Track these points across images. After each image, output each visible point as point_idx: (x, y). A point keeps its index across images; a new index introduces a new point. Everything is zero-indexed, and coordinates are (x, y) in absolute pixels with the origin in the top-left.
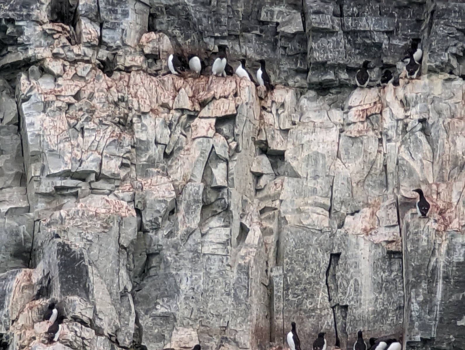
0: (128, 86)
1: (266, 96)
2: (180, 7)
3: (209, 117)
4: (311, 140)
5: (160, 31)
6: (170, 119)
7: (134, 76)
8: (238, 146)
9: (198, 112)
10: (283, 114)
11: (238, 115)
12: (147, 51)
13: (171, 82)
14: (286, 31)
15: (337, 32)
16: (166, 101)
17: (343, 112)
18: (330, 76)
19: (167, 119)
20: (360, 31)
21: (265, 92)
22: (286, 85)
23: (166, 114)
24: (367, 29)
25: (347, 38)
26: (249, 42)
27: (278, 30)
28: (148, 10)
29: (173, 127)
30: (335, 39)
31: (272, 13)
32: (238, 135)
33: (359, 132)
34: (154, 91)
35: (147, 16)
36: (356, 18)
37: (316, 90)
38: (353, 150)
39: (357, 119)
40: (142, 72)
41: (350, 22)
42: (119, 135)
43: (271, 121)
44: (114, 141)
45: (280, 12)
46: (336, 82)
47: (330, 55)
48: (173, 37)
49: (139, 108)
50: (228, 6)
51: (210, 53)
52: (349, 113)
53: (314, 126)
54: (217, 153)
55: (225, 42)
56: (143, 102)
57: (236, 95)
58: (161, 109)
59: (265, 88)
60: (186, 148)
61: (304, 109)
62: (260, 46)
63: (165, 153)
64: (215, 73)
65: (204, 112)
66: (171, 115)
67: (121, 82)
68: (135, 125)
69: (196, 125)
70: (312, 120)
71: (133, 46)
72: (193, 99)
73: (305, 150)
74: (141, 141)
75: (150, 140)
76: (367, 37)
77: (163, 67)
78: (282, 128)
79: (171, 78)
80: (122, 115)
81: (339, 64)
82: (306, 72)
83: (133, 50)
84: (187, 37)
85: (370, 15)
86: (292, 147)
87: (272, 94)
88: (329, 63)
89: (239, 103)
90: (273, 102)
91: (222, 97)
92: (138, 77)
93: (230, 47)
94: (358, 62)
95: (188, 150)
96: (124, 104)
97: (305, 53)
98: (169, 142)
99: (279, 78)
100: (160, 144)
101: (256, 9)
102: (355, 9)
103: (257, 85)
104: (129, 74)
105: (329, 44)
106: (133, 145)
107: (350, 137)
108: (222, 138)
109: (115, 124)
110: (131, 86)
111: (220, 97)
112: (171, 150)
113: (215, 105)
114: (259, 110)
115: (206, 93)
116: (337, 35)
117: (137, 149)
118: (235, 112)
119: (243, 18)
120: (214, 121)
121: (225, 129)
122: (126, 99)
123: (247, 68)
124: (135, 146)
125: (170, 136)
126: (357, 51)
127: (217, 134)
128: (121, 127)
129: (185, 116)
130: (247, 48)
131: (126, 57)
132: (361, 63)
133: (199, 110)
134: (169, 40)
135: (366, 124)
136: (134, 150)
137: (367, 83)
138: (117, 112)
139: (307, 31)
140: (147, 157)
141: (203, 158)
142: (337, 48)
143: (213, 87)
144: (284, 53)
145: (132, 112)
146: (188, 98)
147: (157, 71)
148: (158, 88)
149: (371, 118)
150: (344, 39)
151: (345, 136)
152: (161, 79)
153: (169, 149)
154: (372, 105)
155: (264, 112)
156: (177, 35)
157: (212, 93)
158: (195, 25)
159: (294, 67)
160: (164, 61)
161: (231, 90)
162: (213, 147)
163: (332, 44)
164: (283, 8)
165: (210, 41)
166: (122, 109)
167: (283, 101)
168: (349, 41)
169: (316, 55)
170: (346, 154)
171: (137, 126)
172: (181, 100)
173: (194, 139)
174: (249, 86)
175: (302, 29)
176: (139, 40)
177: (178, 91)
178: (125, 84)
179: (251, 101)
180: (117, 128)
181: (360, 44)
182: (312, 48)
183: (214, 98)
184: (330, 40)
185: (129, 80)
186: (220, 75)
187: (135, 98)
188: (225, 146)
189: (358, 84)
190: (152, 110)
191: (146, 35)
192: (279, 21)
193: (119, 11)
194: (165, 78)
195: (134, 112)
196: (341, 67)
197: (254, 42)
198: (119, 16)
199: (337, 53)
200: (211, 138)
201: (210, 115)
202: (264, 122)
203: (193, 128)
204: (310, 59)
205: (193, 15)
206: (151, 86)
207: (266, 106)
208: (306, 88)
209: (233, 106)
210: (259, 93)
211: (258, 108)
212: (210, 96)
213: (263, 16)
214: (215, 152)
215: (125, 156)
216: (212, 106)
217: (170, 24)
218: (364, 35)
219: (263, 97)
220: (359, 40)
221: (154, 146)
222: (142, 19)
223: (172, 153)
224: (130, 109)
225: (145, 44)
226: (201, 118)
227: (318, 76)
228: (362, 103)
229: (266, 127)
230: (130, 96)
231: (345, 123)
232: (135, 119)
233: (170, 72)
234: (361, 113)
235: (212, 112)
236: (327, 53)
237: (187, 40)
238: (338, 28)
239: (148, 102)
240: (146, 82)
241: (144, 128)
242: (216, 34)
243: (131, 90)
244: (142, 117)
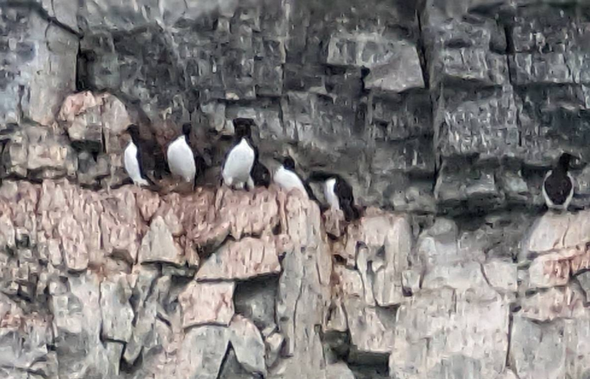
0: (38, 214)
1: (344, 232)
2: (148, 35)
3: (219, 281)
4: (448, 331)
5: (104, 90)
6: (133, 285)
7: (48, 189)
8: (285, 343)
9: (195, 269)
10: (382, 272)
11: (285, 274)
12: (76, 134)
13: (131, 201)
14: (384, 87)
15: (500, 87)
16: (122, 245)
17: (515, 265)
18: (486, 186)
19: (125, 286)
20: (551, 85)
21: (341, 222)
22: (388, 207)
23: (123, 274)
24: (568, 78)
25: (523, 100)
26: (304, 111)
27: (368, 85)
28: (77, 44)
29: (141, 303)
30: (495, 103)
31: (352, 46)
32: (284, 319)
33: (555, 310)
34: (95, 224)
35: (72, 57)
36: (543, 56)
37: (455, 218)
38: (542, 350)
39: (549, 281)
40: (66, 181)
41: (527, 66)
42: (19, 322)
43: (357, 288)
44: (11, 334)
45: (371, 46)
46: (498, 199)
47: (486, 140)
48: (133, 104)
49: (63, 260)
50: (255, 32)
51: (216, 138)
52: (531, 269)
53: (454, 298)
54: (240, 359)
55: (249, 113)
56: (71, 249)
57: (277, 230)
58: (112, 264)
59: (341, 214)
60: (169, 350)
61: (430, 260)
62: (328, 121)
63: (123, 360)
64: (229, 181)
65: (208, 269)
66: (134, 277)
67: (22, 203)
68: (55, 299)
69: (191, 298)
70: (448, 284)
71: (44, 123)
72: (183, 239)
73: (434, 350)
74: (68, 335)
75: (90, 332)
76: (567, 99)
77: (113, 169)
78: (380, 302)
79: (131, 193)
80: (26, 278)
81: (506, 159)
82: (432, 177)
83: (45, 133)
84: (164, 103)
85: (573, 48)
86: (405, 344)
87: (356, 227)
88: (483, 156)
89: (287, 248)
90: (359, 245)
91: (248, 235)
92: (59, 193)
93: (260, 124)
94: (547, 155)
95: (174, 353)
96: (29, 251)
97: (428, 137)
98: (132, 336)
99: (371, 192)
100: (112, 340)
101: (317, 39)
102: (539, 36)
103: (324, 208)
104: (38, 186)
105: (482, 115)
106: (50, 344)
107: (535, 322)
108: (250, 325)
109: (11, 297)
110: (44, 213)
111: (243, 235)
112: (135, 355)
113: (233, 252)
114: (330, 263)
115: (210, 226)
116: (499, 95)
117: (60, 353)
118: (278, 269)
119: (287, 59)
120: (230, 288)
121: (256, 306)
122: (32, 242)
123: (300, 172)
124: (56, 345)
125: (134, 323)
126: (546, 130)
127: (239, 317)
128: (24, 303)
129: (166, 278)
130: (299, 127)
131: (31, 149)
132: (554, 155)
133: (197, 263)
134: (123, 109)
135: (569, 291)
136: (53, 355)
137: (569, 199)
138: (15, 270)
139: (433, 86)
140: (84, 370)
141: (209, 370)
142: (500, 122)
143: (226, 212)
144: (380, 136)
145: (47, 270)
146: (172, 238)
147: (99, 178)
148: (102, 216)
149: (580, 278)
150: (516, 102)
151: (523, 318)
152: (110, 196)
153: (131, 353)
154: (582, 249)
155: (339, 269)
156: (142, 98)
157: (226, 225)
158: (181, 75)
159: (403, 166)
160: (114, 157)
161: (268, 218)
162: (230, 346)
163: (489, 115)
164: (375, 37)
165: (215, 109)
166: (26, 264)
167: (382, 244)
168: (527, 107)
169: (455, 138)
170: (526, 360)
171: (59, 302)
172: (156, 242)
173: (187, 330)
174: (306, 210)
175: (420, 82)
176: (57, 110)
177: (149, 223)
178: (31, 208)
179: (312, 243)
180: (14, 307)
181: (550, 115)
182: (444, 124)
183: (229, 237)
184: (485, 106)
185: (39, 198)
186: (242, 185)
187: (54, 238)
188: (258, 344)
189: (549, 203)
190: (91, 266)
191: (72, 100)
192: (368, 65)
193: (13, 46)
194: (120, 194)
195: (51, 269)
196: (510, 165)
197: (314, 111)
198: (13, 57)
199: (500, 134)
200: (225, 326)
201: (222, 275)
202: (341, 290)
203: (184, 305)
204: (439, 148)
205: (177, 53)
206: (87, 212)
207: (344, 255)
208: (431, 213)
209: (272, 254)
210: (329, 226)
211: (328, 260)
212: (219, 233)
213: (333, 55)
214: (235, 357)
215: (34, 368)
216: (225, 254)
217: (126, 73)
218: (561, 92)
219: (338, 234)
220: (549, 105)
221: (100, 346)
222: (63, 64)
223: (138, 360)
224: (43, 264)
225: (71, 118)
226: (200, 281)
227: (459, 186)
228: (560, 245)
229: (347, 303)
230: (41, 234)
231: (522, 291)
232: (54, 287)
233: (129, 181)
234: (558, 267)
235: (227, 270)
236: (478, 133)
237: (164, 109)
238: (502, 78)
239: (82, 247)
240: (76, 203)
241: (74, 306)
242: (229, 96)
243: (44, 220)
244: (71, 281)
